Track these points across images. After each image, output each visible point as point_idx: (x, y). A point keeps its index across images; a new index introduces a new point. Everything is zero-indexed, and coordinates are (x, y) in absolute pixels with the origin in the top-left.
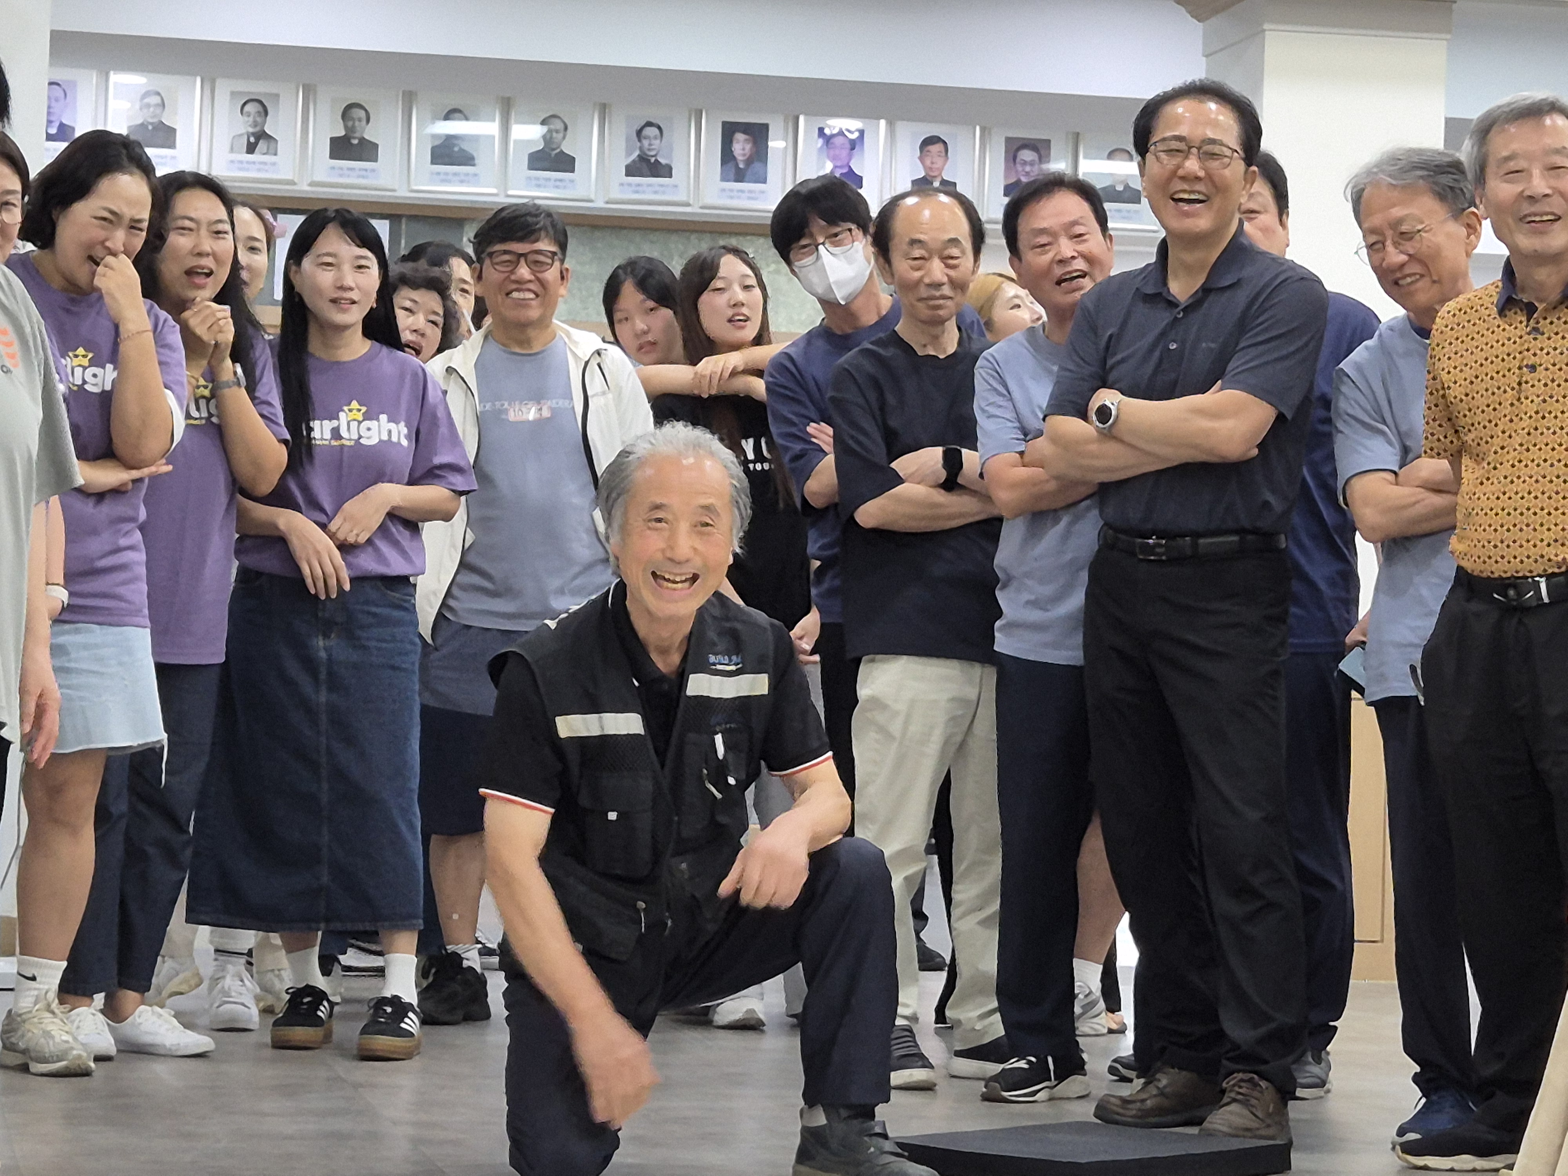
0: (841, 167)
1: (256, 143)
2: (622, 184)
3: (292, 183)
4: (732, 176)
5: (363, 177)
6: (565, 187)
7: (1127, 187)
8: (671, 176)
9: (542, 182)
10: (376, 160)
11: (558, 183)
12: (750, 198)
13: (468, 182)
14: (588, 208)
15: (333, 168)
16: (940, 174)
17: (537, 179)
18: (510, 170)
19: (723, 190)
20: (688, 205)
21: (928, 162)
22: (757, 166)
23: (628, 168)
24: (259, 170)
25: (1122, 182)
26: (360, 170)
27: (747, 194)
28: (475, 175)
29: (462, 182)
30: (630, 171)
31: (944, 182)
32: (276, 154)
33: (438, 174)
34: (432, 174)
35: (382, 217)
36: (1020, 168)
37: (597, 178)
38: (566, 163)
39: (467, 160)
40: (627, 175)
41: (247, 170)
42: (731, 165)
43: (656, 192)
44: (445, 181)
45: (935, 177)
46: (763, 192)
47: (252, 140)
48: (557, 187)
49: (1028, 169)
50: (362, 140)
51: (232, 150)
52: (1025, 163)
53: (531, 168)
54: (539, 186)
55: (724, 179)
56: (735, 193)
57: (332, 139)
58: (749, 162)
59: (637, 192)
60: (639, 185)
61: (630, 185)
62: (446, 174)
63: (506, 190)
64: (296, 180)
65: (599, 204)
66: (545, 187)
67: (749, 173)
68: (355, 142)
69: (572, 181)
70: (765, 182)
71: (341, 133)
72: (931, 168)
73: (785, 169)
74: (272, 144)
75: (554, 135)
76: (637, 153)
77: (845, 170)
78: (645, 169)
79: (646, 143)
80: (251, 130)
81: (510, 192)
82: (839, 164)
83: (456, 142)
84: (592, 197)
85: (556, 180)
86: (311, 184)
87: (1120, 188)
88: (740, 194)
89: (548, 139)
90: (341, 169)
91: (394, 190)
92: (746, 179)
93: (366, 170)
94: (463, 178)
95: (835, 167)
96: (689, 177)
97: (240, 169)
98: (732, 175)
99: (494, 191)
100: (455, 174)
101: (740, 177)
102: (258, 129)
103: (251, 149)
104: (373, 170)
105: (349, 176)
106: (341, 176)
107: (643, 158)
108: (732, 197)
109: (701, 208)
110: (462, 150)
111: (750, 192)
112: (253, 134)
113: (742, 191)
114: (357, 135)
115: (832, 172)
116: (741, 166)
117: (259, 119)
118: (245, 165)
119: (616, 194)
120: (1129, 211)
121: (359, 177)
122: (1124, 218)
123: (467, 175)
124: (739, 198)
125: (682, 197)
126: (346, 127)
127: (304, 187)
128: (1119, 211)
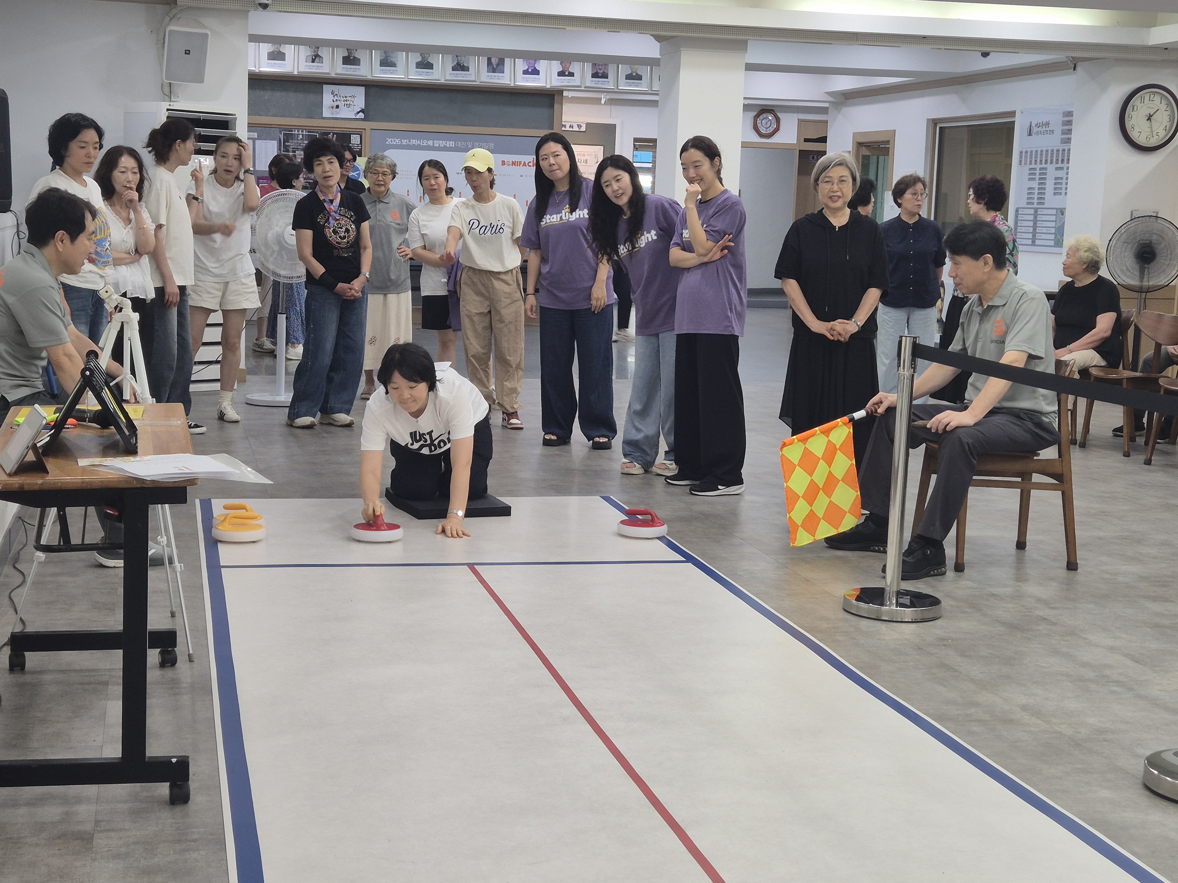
0: (532, 67)
1: (315, 59)
2: (451, 74)
3: (329, 74)
4: (491, 71)
7: (637, 74)
8: (469, 71)
9: (421, 73)
10: (359, 65)
14: (439, 83)
16: (568, 70)
17: (419, 72)
18: (409, 69)
20: (475, 81)
21: (564, 65)
22: (501, 66)
23: (453, 68)
24: (316, 69)
25: (634, 72)
29: (391, 73)
30: (454, 69)
31: (569, 73)
32: (322, 63)
35: (362, 86)
36: (597, 67)
37: (441, 71)
38: (430, 66)
39: (393, 65)
40: (453, 70)
42: (490, 67)
43: (463, 77)
44: (385, 73)
45: (566, 70)
46: (503, 76)
47: (314, 57)
49: (600, 67)
50: (354, 57)
51: (306, 62)
52: (599, 65)
53: (417, 68)
55: (488, 72)
57: (343, 57)
58: (498, 65)
59: (456, 77)
60: (456, 74)
61: (454, 74)
62: (386, 70)
63: (408, 76)
64: (330, 72)
65: (442, 81)
68: (352, 58)
69: (432, 73)
70: (503, 73)
71: (347, 55)
72: (565, 67)
73: (511, 68)
74: (321, 60)
75: (425, 55)
76: (456, 62)
77: (533, 68)
78: (459, 68)
79: (459, 58)
80: (313, 54)
81: (410, 77)
82: (531, 66)
83: (389, 58)
84: (440, 78)
86: (336, 74)
87: (634, 74)
89: (423, 58)
90: (347, 68)
91: (366, 75)
92: (497, 71)
94: (392, 71)
95: (529, 67)
97: (310, 69)
101: (494, 71)
102: (316, 53)
103: (313, 61)
106: (347, 71)
107: (458, 64)
109: (481, 82)
110: (391, 61)
111: (498, 76)
112: (314, 55)
114: (353, 55)
115: (528, 69)
116: (495, 67)
117: (316, 50)
118: (311, 67)
119: (448, 78)
125: (473, 79)
126: (348, 52)
127: (333, 75)
128: (634, 83)
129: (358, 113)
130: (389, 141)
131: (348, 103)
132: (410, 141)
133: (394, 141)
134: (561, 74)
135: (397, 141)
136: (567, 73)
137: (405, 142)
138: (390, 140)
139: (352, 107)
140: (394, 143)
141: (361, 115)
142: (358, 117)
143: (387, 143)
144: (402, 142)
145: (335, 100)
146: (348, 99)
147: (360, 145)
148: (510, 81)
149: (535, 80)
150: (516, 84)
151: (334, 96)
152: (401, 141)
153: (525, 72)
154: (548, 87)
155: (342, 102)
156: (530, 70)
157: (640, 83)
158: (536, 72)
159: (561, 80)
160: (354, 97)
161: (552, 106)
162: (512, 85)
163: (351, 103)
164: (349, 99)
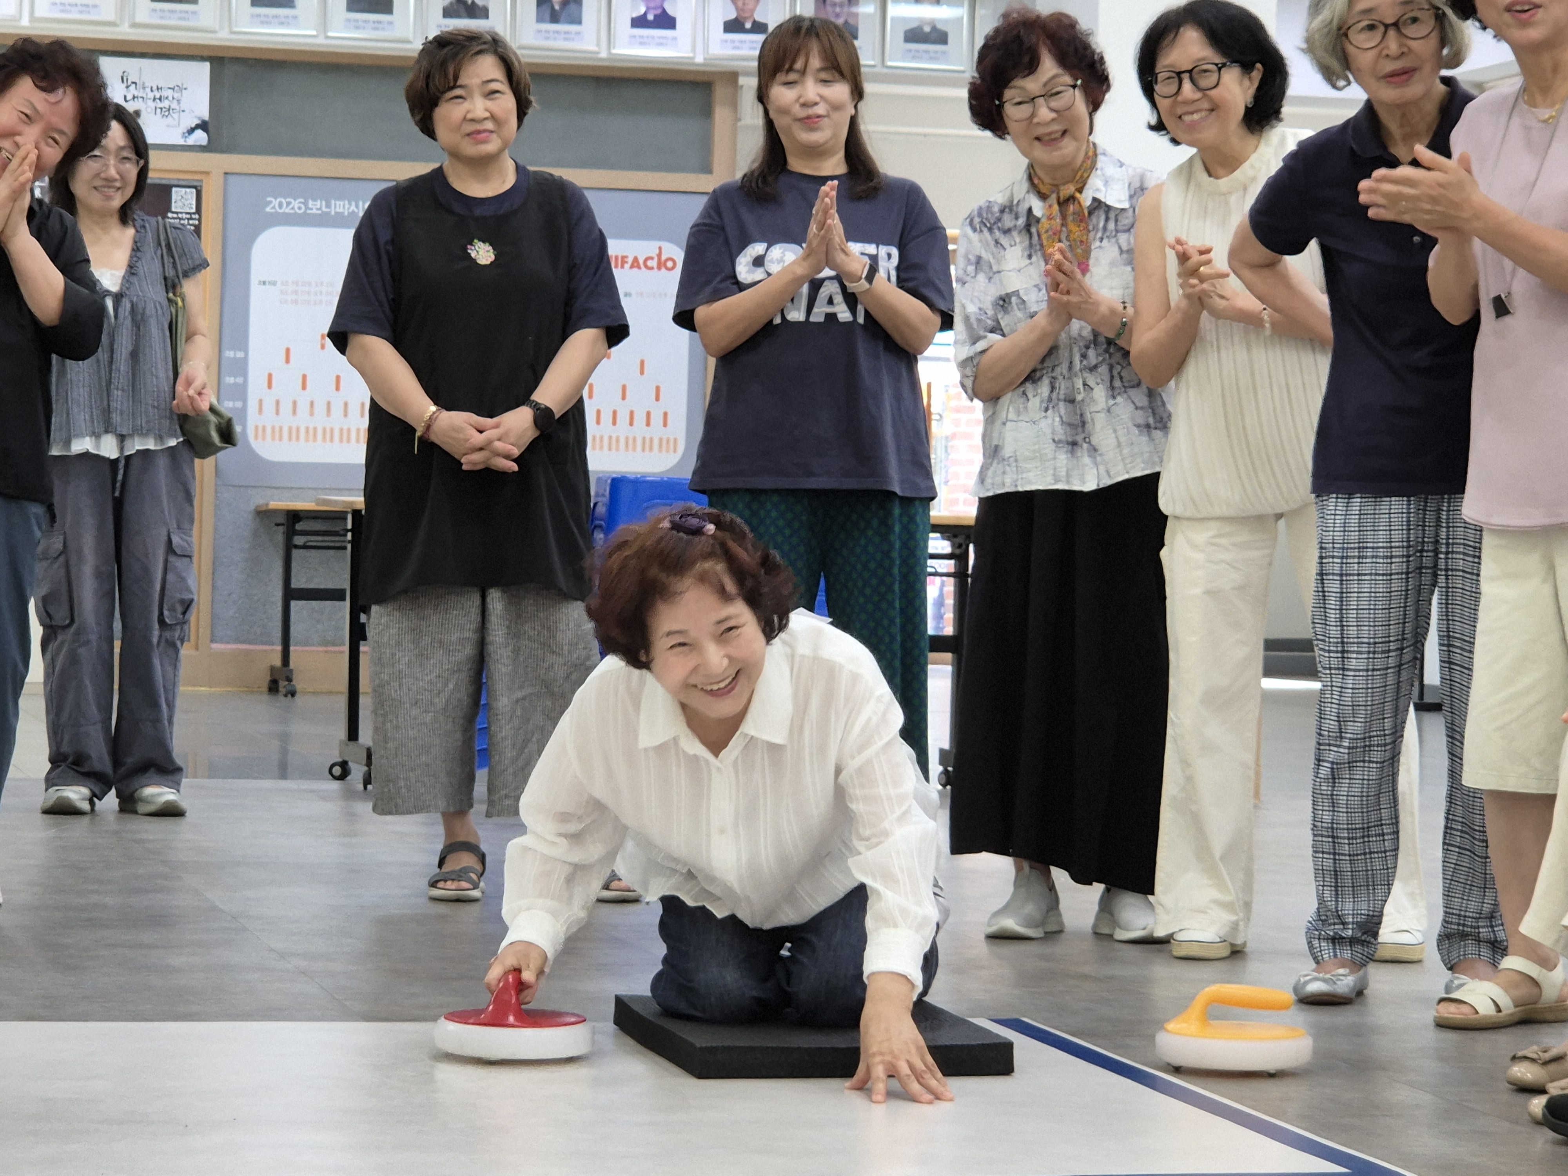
0: (655, 8)
3: (114, 27)
4: (547, 18)
5: (184, 19)
6: (383, 29)
7: (934, 28)
8: (486, 16)
9: (361, 25)
10: (197, 2)
11: (376, 25)
12: (565, 39)
13: (288, 23)
14: (405, 50)
15: (154, 10)
16: (752, 15)
17: (356, 21)
18: (329, 12)
19: (539, 31)
22: (572, 7)
23: (445, 9)
24: (81, 12)
25: (928, 24)
26: (181, 12)
27: (563, 36)
28: (295, 17)
29: (282, 23)
30: (448, 13)
31: (755, 23)
33: (258, 16)
34: (252, 16)
35: (202, 59)
37: (415, 20)
38: (384, 6)
40: (445, 17)
41: (70, 12)
42: (547, 7)
44: (265, 23)
45: (746, 18)
46: (578, 33)
48: (376, 29)
49: (838, 10)
52: (835, 5)
53: (348, 9)
54: (357, 28)
55: (540, 19)
56: (551, 34)
58: (565, 3)
60: (456, 26)
61: (447, 26)
62: (266, 16)
63: (325, 32)
64: (118, 22)
66: (364, 28)
67: (564, 14)
69: (391, 23)
70: (579, 22)
72: (743, 10)
73: (599, 12)
77: (659, 11)
78: (462, 10)
81: (330, 34)
82: (652, 5)
84: (411, 39)
85: (374, 22)
86: (134, 25)
87: (927, 29)
88: (556, 35)
90: (163, 13)
91: (214, 32)
92: (562, 19)
93: (187, 12)
94: (282, 19)
95: (648, 9)
96: (505, 17)
97: (62, 11)
98: (547, 16)
99: (314, 33)
100: (276, 17)
101: (555, 18)
104: (194, 13)
105: (170, 18)
106: (162, 18)
107: (460, 1)
108: (547, 38)
111: (566, 35)
113: (558, 32)
115: (645, 14)
116: (557, 7)
118: (69, 8)
120: (936, 52)
121: (180, 19)
122: (931, 58)
123: (287, 17)
124: (555, 39)
127: (125, 32)
128: (927, 52)
129: (191, 131)
130: (274, 205)
131: (166, 104)
132: (328, 206)
133: (288, 204)
134: (733, 26)
135: (295, 204)
136: (748, 25)
137: (316, 206)
138: (275, 203)
139: (175, 116)
140: (288, 211)
141: (200, 137)
142: (192, 140)
143: (268, 209)
144: (307, 208)
145: (129, 97)
146: (165, 93)
147: (197, 216)
148: (598, 44)
149: (661, 41)
150: (614, 51)
151: (127, 87)
152: (306, 204)
153: (639, 22)
154: (699, 59)
155: (150, 103)
156: (650, 17)
157: (944, 53)
158: (666, 21)
159: (733, 41)
160: (181, 89)
161: (707, 112)
162: (604, 55)
163: (174, 105)
164: (170, 93)
